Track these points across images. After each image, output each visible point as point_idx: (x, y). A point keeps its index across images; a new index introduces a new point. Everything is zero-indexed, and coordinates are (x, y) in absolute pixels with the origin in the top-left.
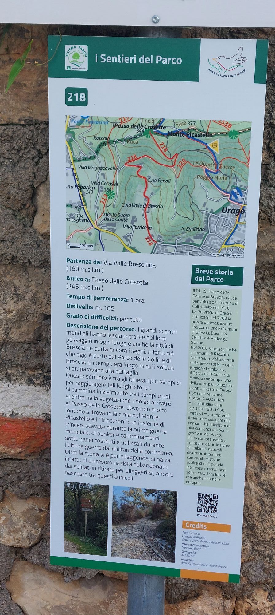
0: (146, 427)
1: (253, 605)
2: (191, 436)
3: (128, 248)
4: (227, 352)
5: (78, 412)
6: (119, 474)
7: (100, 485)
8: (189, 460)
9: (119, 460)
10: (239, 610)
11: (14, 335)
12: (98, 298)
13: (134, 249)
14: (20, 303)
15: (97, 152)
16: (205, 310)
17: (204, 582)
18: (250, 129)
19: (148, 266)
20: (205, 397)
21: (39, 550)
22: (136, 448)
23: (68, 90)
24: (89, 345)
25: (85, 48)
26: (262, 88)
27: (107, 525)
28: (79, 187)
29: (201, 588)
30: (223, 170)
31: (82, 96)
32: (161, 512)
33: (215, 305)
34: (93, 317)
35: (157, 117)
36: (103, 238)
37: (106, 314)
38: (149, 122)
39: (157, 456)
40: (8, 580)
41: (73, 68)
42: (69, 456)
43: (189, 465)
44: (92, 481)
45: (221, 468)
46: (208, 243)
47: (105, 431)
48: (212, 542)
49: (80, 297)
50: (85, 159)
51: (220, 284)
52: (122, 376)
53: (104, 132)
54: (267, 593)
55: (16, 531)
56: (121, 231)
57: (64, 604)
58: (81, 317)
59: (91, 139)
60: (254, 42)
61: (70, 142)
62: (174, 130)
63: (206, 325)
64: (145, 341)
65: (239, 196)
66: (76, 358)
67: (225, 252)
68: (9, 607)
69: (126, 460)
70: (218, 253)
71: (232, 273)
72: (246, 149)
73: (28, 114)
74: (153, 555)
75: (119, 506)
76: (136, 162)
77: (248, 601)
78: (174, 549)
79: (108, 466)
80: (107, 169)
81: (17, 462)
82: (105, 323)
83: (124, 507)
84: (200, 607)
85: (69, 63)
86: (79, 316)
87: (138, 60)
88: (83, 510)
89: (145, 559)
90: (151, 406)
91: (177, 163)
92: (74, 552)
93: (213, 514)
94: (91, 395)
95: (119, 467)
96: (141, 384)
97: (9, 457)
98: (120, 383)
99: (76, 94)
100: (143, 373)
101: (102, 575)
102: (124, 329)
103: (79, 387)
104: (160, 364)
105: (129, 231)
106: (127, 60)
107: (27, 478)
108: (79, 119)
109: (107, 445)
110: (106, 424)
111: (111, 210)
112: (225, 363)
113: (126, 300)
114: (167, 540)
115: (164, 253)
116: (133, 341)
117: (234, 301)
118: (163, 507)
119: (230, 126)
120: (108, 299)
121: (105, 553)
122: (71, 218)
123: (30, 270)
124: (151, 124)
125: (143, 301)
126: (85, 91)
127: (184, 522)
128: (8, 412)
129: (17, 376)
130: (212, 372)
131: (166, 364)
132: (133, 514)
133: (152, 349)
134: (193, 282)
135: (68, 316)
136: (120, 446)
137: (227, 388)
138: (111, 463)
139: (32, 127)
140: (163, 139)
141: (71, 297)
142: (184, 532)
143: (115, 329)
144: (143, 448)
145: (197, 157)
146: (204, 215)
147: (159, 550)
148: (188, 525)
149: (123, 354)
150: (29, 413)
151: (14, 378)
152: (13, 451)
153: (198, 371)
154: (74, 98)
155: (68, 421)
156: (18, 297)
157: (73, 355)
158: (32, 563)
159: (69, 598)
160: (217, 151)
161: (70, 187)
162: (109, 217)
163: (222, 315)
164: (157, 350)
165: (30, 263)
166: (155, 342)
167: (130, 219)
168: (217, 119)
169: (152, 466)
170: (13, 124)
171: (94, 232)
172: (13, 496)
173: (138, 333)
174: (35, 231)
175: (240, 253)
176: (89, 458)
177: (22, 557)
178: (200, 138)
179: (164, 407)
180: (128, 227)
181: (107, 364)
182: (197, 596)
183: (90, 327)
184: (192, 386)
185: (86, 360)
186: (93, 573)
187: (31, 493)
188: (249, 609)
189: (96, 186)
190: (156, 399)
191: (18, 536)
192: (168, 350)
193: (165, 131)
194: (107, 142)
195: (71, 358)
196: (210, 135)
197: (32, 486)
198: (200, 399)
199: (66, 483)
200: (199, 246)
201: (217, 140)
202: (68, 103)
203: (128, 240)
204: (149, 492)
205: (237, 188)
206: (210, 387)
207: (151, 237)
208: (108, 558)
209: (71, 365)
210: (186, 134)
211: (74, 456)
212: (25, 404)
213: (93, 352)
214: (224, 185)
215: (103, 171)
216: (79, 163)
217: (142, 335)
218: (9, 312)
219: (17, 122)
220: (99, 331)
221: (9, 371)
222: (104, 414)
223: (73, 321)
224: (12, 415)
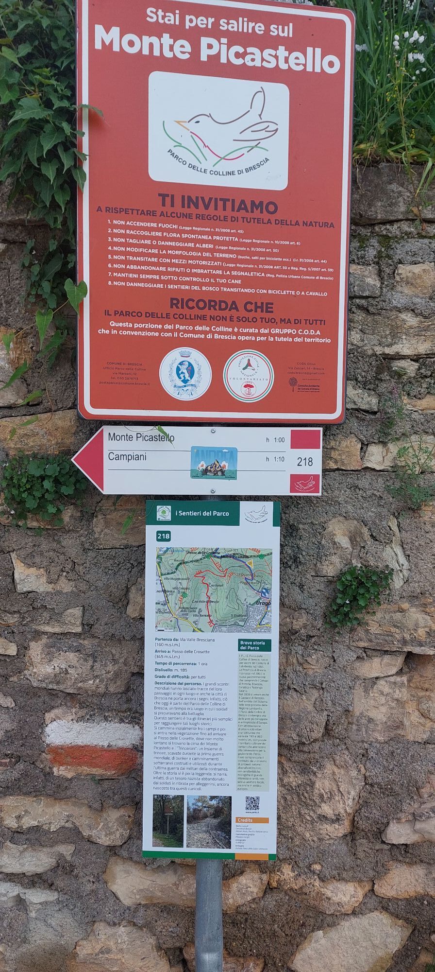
0: (209, 752)
1: (282, 876)
2: (240, 756)
3: (196, 629)
4: (263, 696)
5: (162, 743)
6: (192, 787)
7: (178, 796)
8: (239, 773)
9: (191, 776)
10: (272, 881)
11: (112, 689)
12: (176, 664)
13: (200, 630)
14: (116, 665)
15: (176, 569)
16: (247, 668)
17: (247, 862)
18: (271, 553)
19: (209, 640)
20: (249, 728)
21: (128, 847)
22: (203, 767)
23: (158, 532)
24: (170, 696)
25: (170, 507)
26: (278, 529)
27: (183, 824)
28: (164, 591)
29: (244, 867)
30: (257, 578)
31: (167, 536)
32: (221, 812)
33: (254, 665)
34: (173, 677)
35: (215, 547)
36: (179, 624)
37: (181, 674)
38: (210, 550)
39: (217, 772)
40: (104, 872)
41: (162, 519)
42: (156, 776)
43: (239, 777)
44: (172, 793)
45: (261, 777)
46: (248, 624)
47: (181, 756)
48: (257, 832)
49: (164, 664)
50: (168, 574)
51: (257, 651)
52: (193, 716)
53: (181, 557)
54: (291, 866)
55: (111, 833)
56: (192, 618)
57: (146, 887)
58: (165, 677)
59: (173, 562)
60: (272, 503)
61: (159, 563)
62: (225, 554)
63: (249, 679)
64: (208, 692)
65: (266, 594)
66: (161, 706)
67: (259, 630)
68: (105, 893)
69: (195, 776)
70: (255, 630)
71: (264, 644)
72: (270, 564)
73: (126, 542)
74: (216, 844)
75: (191, 810)
76: (201, 575)
77: (278, 873)
78: (230, 838)
79: (184, 781)
80: (183, 579)
81: (112, 781)
82: (181, 680)
83: (195, 810)
84: (244, 881)
85: (159, 516)
86: (163, 677)
87: (202, 514)
88: (166, 814)
89: (210, 848)
90: (212, 737)
91: (227, 575)
92: (160, 846)
93: (257, 811)
94: (172, 731)
95: (192, 782)
96: (204, 721)
97: (106, 778)
98: (192, 721)
99: (164, 535)
100: (207, 714)
101: (174, 862)
102: (194, 684)
103: (164, 726)
104: (218, 707)
105: (197, 618)
106: (195, 514)
107: (119, 793)
108: (165, 549)
109: (183, 766)
110: (182, 751)
111: (185, 605)
112: (261, 704)
113: (195, 664)
114: (225, 832)
115: (220, 631)
116: (200, 692)
117: (267, 662)
118: (222, 808)
119: (259, 552)
120: (183, 664)
121: (182, 846)
122: (159, 611)
123: (123, 643)
124: (211, 551)
125: (206, 664)
126: (169, 532)
127: (237, 818)
128: (106, 744)
129: (112, 717)
130: (253, 710)
131: (221, 707)
132: (201, 814)
133: (213, 697)
134: (239, 650)
135: (156, 677)
136: (192, 766)
137: (264, 721)
138: (185, 779)
139: (128, 550)
140: (219, 560)
141: (158, 664)
142: (237, 826)
143: (188, 684)
144: (208, 767)
145: (239, 571)
146: (245, 607)
147: (219, 840)
148: (240, 820)
149: (193, 701)
150: (120, 744)
151: (110, 719)
152: (109, 773)
153: (244, 710)
154: (162, 537)
155: (156, 750)
156: (115, 661)
157: (159, 703)
158: (123, 858)
159: (150, 882)
160: (252, 567)
161: (158, 591)
162: (184, 609)
163: (259, 672)
164: (216, 697)
165: (124, 638)
166: (215, 692)
167: (197, 610)
168: (251, 548)
169: (214, 779)
170: (116, 548)
171: (173, 619)
172: (109, 807)
173: (203, 687)
174: (128, 616)
175: (269, 630)
176: (170, 776)
177: (115, 853)
178: (241, 559)
179: (222, 737)
180: (196, 615)
181: (182, 709)
182: (242, 873)
183: (170, 684)
184: (240, 721)
185: (169, 706)
186: (168, 861)
187: (122, 803)
188: (279, 879)
189: (176, 590)
190: (215, 732)
191: (112, 837)
192: (224, 697)
193: (220, 555)
194: (183, 563)
195: (157, 706)
196: (247, 557)
197: (123, 799)
198: (246, 729)
199: (154, 795)
200: (243, 626)
201: (252, 560)
202: (158, 540)
203: (196, 624)
204: (212, 798)
205: (265, 589)
206: (252, 721)
207: (211, 621)
208: (185, 849)
209: (158, 711)
210: (233, 556)
211: (159, 776)
212: (118, 737)
213: (173, 701)
214: (257, 587)
215: (180, 581)
216: (165, 576)
217: (206, 687)
218: (109, 672)
219: (118, 547)
220: (177, 686)
221: (107, 714)
222: (180, 744)
223: (159, 680)
224: (108, 746)
